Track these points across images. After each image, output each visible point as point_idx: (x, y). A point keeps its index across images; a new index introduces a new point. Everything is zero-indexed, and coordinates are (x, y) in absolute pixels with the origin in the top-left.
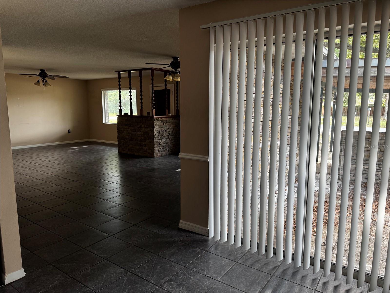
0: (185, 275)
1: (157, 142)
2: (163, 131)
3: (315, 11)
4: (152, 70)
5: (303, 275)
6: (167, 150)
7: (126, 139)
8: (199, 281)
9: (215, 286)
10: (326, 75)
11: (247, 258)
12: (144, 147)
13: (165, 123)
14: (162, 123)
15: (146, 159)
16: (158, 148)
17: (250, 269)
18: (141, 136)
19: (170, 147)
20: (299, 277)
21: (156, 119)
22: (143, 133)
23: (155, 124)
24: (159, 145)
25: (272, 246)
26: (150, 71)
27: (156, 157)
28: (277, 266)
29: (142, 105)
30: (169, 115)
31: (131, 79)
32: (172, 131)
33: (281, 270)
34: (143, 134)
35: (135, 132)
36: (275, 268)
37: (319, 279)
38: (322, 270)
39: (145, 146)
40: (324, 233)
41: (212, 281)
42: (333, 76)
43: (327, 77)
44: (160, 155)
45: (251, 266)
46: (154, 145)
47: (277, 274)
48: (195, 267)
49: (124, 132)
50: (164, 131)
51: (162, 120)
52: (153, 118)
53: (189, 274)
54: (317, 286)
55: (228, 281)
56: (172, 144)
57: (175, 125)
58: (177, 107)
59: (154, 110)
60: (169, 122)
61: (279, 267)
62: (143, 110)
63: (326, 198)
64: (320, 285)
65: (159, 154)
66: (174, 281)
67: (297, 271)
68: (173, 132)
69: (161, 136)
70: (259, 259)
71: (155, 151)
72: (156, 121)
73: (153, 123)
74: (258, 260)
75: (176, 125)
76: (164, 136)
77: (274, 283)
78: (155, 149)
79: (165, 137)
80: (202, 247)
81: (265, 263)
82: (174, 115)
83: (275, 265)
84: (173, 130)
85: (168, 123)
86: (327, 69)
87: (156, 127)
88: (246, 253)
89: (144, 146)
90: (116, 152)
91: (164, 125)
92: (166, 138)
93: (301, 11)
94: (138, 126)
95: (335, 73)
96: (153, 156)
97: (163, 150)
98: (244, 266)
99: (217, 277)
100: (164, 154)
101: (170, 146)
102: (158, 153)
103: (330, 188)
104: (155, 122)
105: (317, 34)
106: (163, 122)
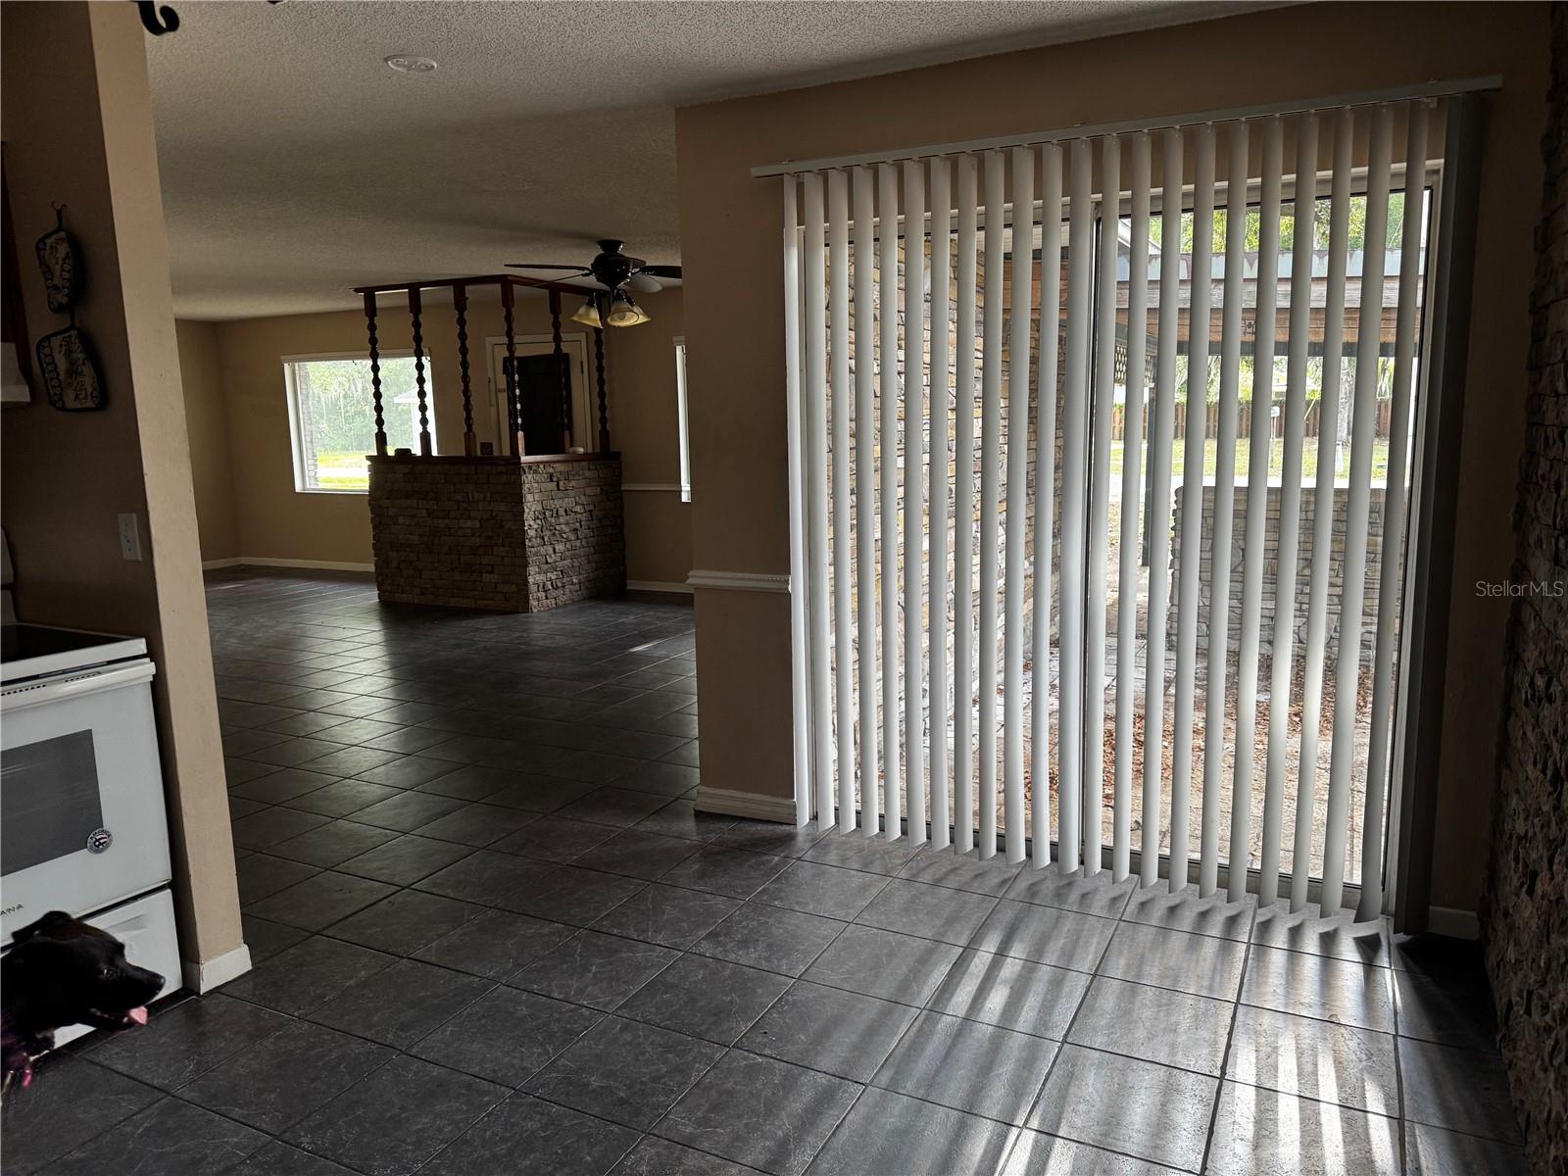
0: (753, 919)
1: (536, 554)
2: (557, 513)
3: (1093, 141)
4: (505, 282)
5: (1085, 891)
6: (573, 584)
7: (407, 549)
8: (798, 927)
9: (847, 934)
10: (1127, 307)
11: (922, 865)
12: (484, 575)
13: (561, 483)
14: (551, 481)
15: (499, 620)
16: (540, 578)
17: (937, 890)
18: (473, 535)
19: (583, 569)
20: (1074, 896)
21: (530, 468)
22: (481, 523)
23: (527, 485)
24: (546, 565)
25: (993, 829)
26: (497, 288)
27: (535, 610)
28: (1009, 879)
29: (468, 418)
30: (574, 453)
31: (421, 318)
32: (590, 511)
33: (1022, 885)
34: (478, 526)
35: (447, 521)
36: (1004, 882)
37: (1128, 896)
38: (1136, 876)
39: (492, 572)
40: (1135, 797)
41: (835, 925)
42: (1148, 309)
43: (1129, 312)
44: (548, 601)
45: (937, 883)
46: (526, 565)
47: (1012, 895)
48: (776, 900)
49: (401, 520)
50: (562, 512)
51: (551, 470)
52: (520, 463)
53: (763, 916)
54: (1124, 912)
55: (878, 921)
56: (591, 559)
57: (599, 488)
58: (603, 420)
59: (520, 434)
60: (577, 477)
61: (1015, 878)
62: (474, 434)
63: (1136, 706)
64: (1132, 907)
65: (547, 598)
66: (725, 935)
67: (1070, 884)
68: (591, 515)
69: (551, 530)
70: (957, 865)
71: (533, 588)
72: (530, 476)
73: (520, 485)
74: (956, 869)
75: (601, 490)
76: (562, 532)
77: (1006, 916)
78: (531, 580)
79: (564, 536)
80: (782, 852)
81: (976, 873)
82: (590, 450)
83: (1006, 876)
84: (591, 507)
85: (573, 483)
86: (1131, 284)
87: (529, 497)
88: (917, 855)
89: (488, 572)
90: (368, 599)
91: (559, 490)
92: (568, 540)
93: (1055, 142)
94: (459, 498)
95: (1151, 300)
96: (525, 608)
97: (559, 584)
98: (918, 884)
99: (848, 914)
100: (563, 596)
101: (585, 568)
102: (544, 594)
103: (1145, 677)
104: (528, 479)
105: (1098, 204)
106: (555, 479)
